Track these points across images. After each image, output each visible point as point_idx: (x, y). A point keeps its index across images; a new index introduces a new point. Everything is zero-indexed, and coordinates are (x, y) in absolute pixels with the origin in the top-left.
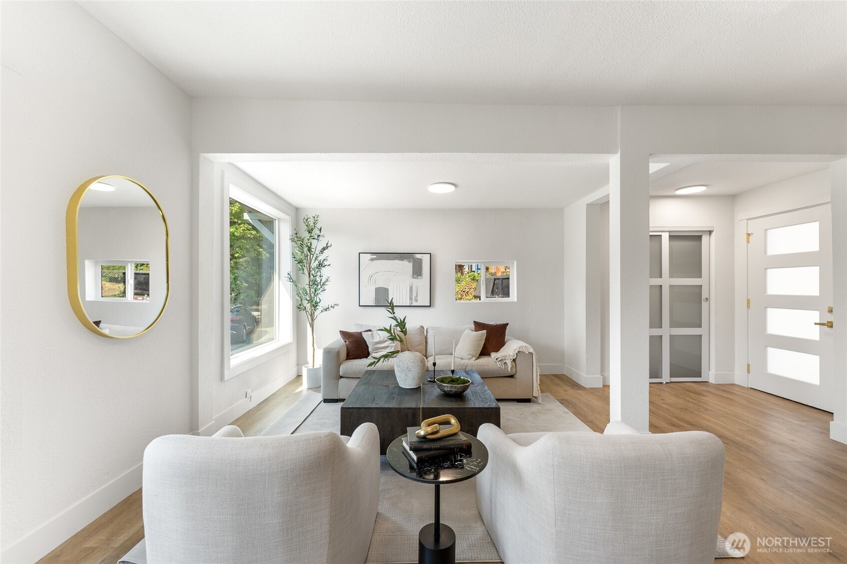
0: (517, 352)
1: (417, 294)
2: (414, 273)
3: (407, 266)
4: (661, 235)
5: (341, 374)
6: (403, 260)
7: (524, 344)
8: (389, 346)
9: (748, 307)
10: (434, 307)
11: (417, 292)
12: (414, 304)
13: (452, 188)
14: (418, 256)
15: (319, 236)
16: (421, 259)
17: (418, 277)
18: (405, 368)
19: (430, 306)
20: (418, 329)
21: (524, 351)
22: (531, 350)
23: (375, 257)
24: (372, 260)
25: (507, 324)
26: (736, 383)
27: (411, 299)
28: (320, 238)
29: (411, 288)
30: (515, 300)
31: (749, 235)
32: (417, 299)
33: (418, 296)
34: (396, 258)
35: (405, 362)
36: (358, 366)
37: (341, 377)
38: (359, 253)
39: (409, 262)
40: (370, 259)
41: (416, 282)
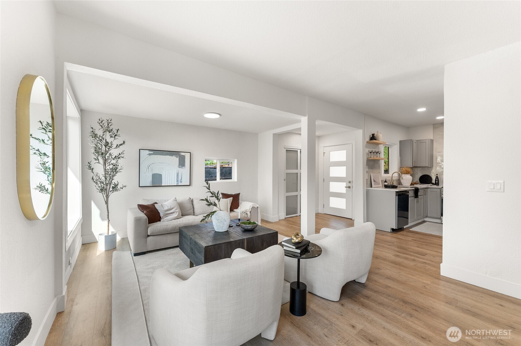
0: (251, 207)
1: (182, 178)
2: (179, 165)
3: (175, 160)
4: (297, 151)
5: (149, 234)
6: (172, 156)
7: (253, 203)
8: (175, 212)
9: (324, 181)
10: (192, 186)
11: (182, 177)
12: (180, 184)
13: (218, 116)
14: (182, 154)
15: (116, 135)
16: (185, 156)
17: (182, 167)
18: (223, 220)
19: (190, 185)
20: (188, 200)
21: (255, 206)
22: (258, 206)
23: (152, 152)
24: (150, 154)
25: (239, 194)
26: (319, 212)
27: (177, 181)
28: (116, 137)
29: (178, 174)
30: (236, 180)
31: (324, 153)
32: (181, 181)
33: (182, 179)
34: (167, 155)
35: (223, 217)
36: (161, 227)
37: (148, 236)
38: (140, 150)
39: (177, 157)
40: (148, 154)
41: (181, 170)
